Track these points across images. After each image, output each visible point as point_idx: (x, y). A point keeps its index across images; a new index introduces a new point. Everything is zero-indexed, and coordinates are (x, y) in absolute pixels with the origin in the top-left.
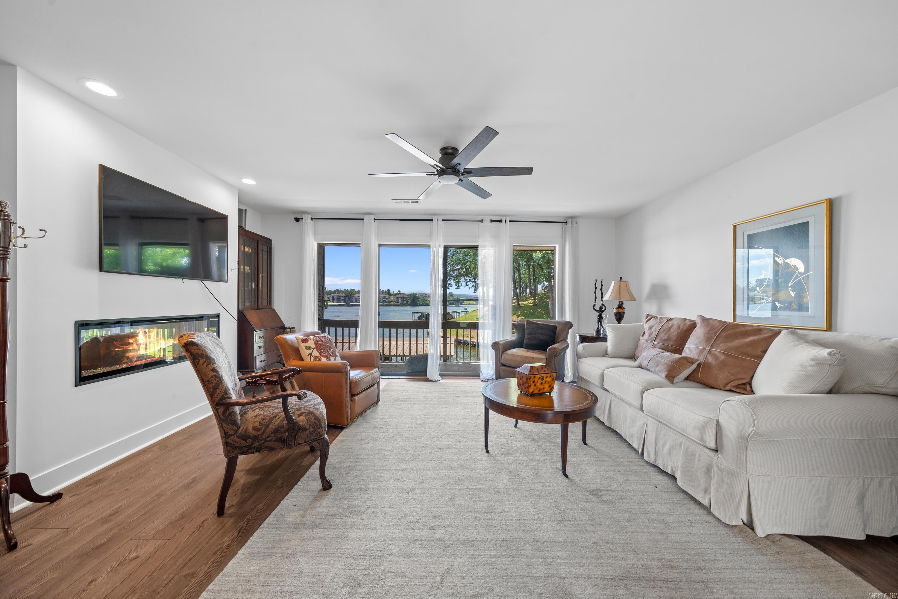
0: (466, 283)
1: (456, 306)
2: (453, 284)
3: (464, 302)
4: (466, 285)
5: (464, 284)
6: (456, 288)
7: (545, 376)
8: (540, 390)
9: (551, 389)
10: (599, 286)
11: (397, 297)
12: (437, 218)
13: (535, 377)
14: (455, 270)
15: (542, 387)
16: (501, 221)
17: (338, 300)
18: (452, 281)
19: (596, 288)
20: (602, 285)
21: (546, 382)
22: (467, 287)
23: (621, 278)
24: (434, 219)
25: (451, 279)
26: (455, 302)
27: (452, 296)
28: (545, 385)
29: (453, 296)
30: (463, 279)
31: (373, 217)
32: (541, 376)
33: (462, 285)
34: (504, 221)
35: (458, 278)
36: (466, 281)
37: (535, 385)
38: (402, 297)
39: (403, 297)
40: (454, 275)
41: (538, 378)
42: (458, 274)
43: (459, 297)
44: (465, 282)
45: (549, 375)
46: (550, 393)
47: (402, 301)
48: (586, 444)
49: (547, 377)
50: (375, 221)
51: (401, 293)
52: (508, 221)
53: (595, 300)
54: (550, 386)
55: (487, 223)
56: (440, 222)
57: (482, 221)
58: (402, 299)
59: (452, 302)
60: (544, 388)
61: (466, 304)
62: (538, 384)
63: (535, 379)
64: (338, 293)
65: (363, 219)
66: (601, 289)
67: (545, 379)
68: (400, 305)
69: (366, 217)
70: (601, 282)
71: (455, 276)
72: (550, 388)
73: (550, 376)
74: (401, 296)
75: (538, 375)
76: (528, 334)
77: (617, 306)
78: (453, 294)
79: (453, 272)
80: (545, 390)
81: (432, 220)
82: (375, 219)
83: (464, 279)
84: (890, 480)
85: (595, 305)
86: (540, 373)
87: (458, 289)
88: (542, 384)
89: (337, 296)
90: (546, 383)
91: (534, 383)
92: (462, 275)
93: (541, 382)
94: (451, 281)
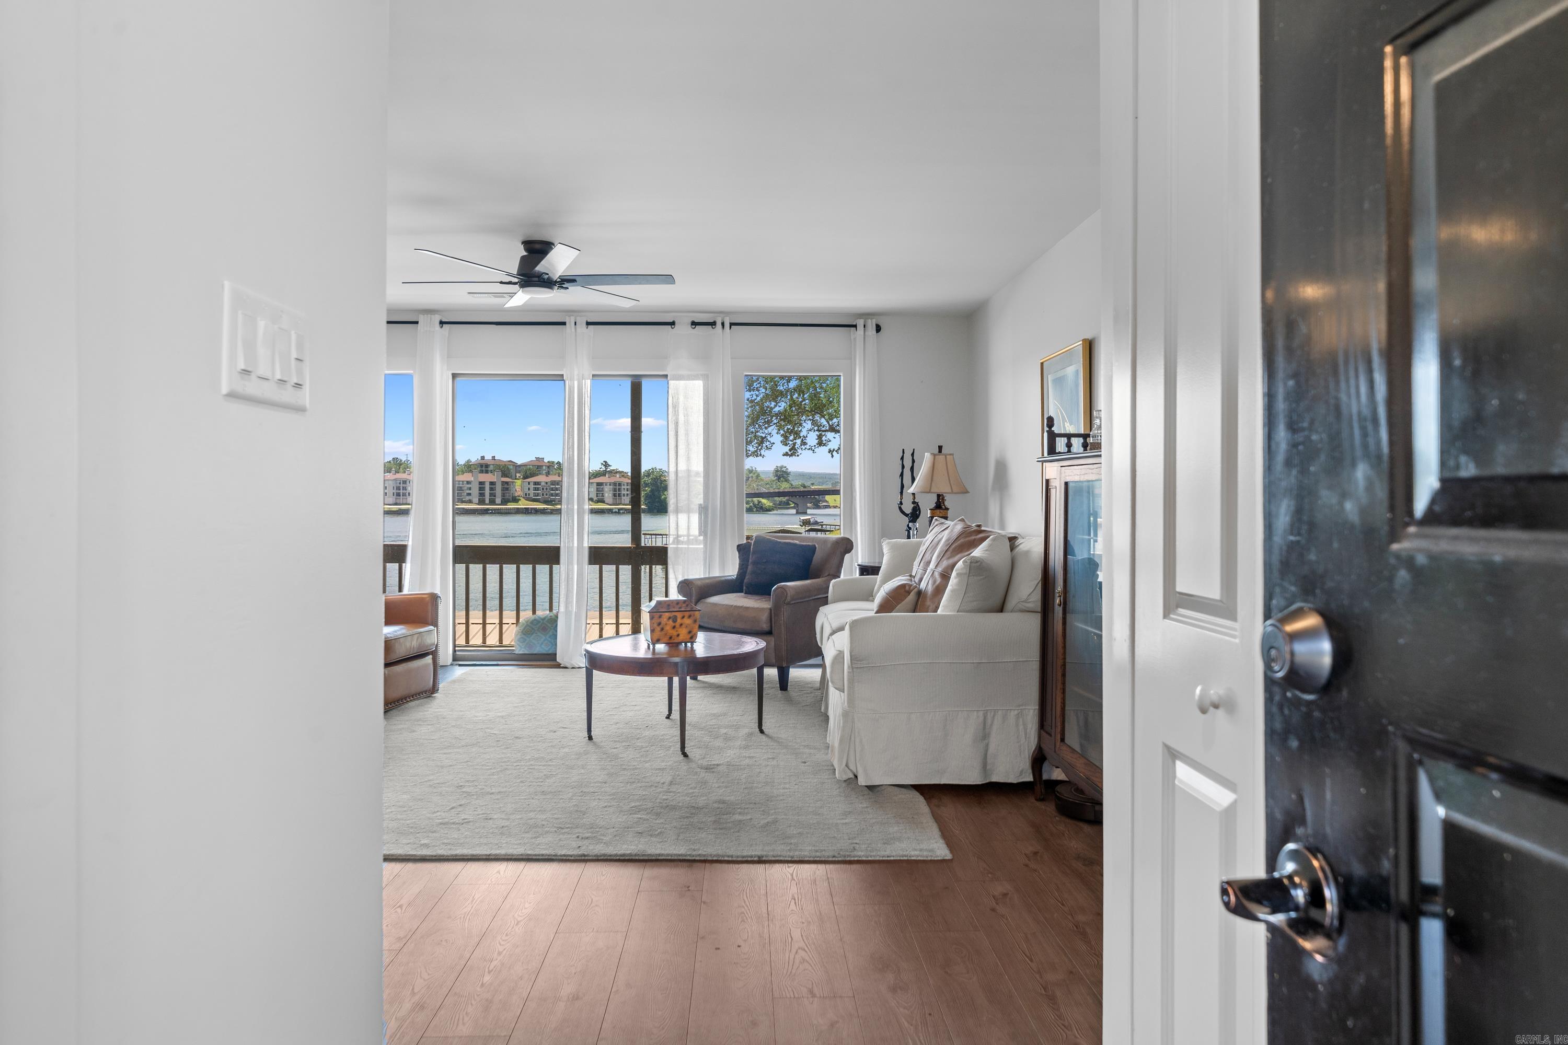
0: (820, 437)
1: (798, 513)
2: (777, 438)
3: (828, 497)
4: (821, 444)
5: (812, 439)
6: (786, 454)
7: (679, 615)
8: (671, 638)
9: (692, 638)
10: (908, 463)
11: (599, 484)
12: (575, 319)
13: (660, 617)
14: (782, 394)
15: (674, 633)
16: (713, 324)
17: (398, 495)
18: (773, 429)
19: (903, 467)
20: (913, 461)
21: (681, 625)
22: (824, 450)
23: (940, 448)
24: (570, 321)
25: (769, 423)
26: (794, 499)
27: (787, 481)
28: (680, 629)
29: (790, 478)
30: (809, 422)
31: (437, 318)
32: (672, 616)
33: (803, 443)
34: (719, 325)
35: (790, 422)
36: (818, 430)
37: (662, 629)
38: (615, 484)
39: (620, 485)
40: (777, 409)
41: (668, 617)
42: (791, 406)
43: (808, 484)
44: (817, 433)
45: (687, 614)
46: (692, 643)
47: (615, 495)
48: (762, 731)
49: (683, 617)
50: (442, 327)
51: (611, 472)
52: (727, 325)
53: (902, 493)
54: (690, 632)
55: (683, 329)
56: (582, 328)
57: (672, 324)
58: (615, 490)
59: (784, 499)
60: (678, 635)
61: (831, 504)
62: (668, 628)
63: (661, 619)
64: (397, 472)
65: (417, 323)
66: (912, 469)
67: (679, 621)
68: (610, 511)
69: (421, 319)
70: (913, 455)
71: (780, 413)
72: (690, 636)
73: (690, 616)
74: (613, 480)
75: (667, 614)
76: (754, 563)
77: (933, 505)
78: (788, 474)
79: (775, 400)
80: (681, 638)
81: (564, 324)
82: (442, 323)
83: (814, 423)
84: (1016, 712)
85: (901, 503)
86: (671, 610)
87: (791, 455)
88: (674, 627)
89: (396, 480)
90: (683, 626)
91: (661, 626)
92: (802, 411)
93: (673, 624)
94: (770, 429)
